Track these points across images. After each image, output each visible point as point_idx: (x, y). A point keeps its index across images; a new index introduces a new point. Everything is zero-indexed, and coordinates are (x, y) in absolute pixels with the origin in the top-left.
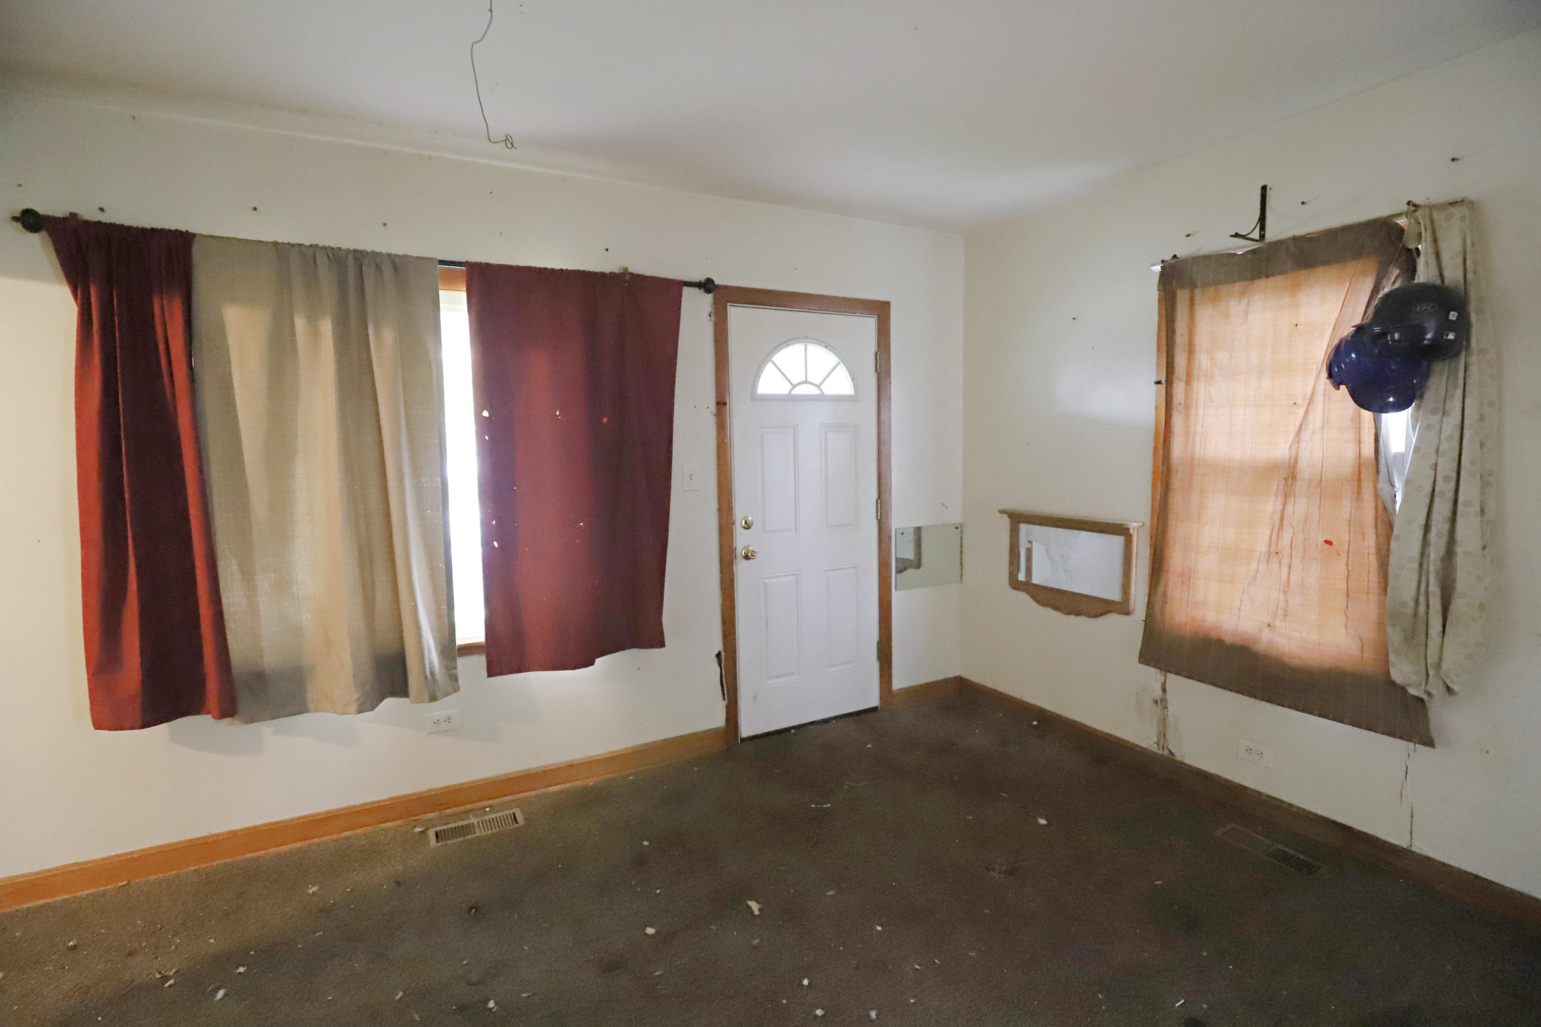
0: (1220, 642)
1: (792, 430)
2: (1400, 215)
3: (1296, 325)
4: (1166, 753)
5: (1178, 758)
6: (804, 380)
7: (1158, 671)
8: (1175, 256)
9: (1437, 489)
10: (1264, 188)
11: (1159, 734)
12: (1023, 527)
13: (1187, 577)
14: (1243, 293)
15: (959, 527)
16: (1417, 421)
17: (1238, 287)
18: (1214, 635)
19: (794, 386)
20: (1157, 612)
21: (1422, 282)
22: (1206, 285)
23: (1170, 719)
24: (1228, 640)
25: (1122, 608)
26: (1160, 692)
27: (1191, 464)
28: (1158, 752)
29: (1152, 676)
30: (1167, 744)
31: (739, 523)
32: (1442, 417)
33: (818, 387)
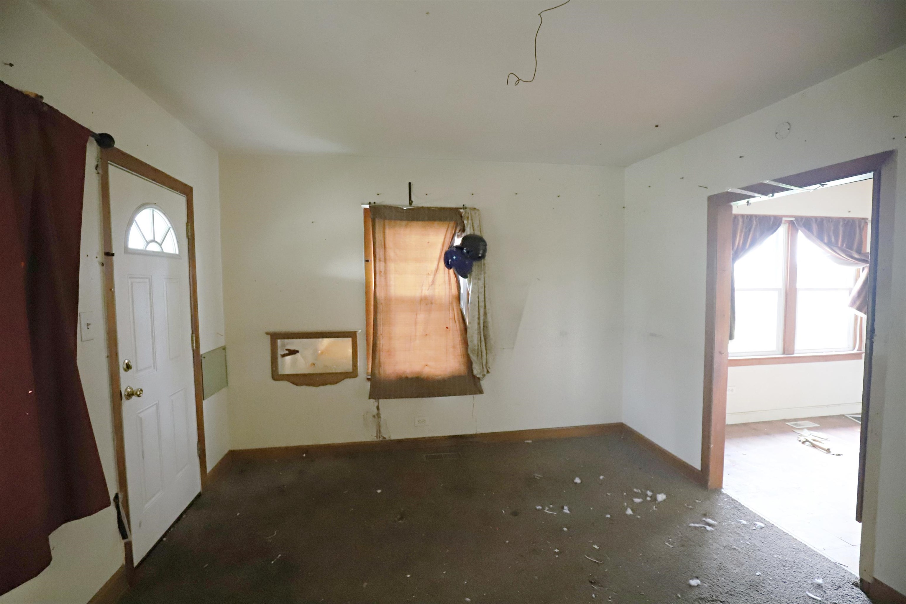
0: (407, 378)
1: (148, 280)
2: (461, 208)
3: (428, 243)
4: (381, 439)
5: (387, 439)
6: (153, 239)
7: (374, 400)
8: (375, 203)
9: (480, 305)
10: (410, 184)
11: (377, 432)
12: (279, 341)
13: (390, 352)
14: (406, 226)
15: (224, 349)
16: (470, 283)
17: (404, 223)
18: (403, 376)
19: (148, 243)
20: (377, 372)
21: (469, 234)
22: (390, 219)
23: (382, 422)
24: (410, 376)
25: (353, 374)
26: (376, 410)
27: (388, 300)
28: (378, 440)
29: (373, 403)
30: (381, 434)
31: (122, 366)
32: (478, 281)
33: (160, 245)
